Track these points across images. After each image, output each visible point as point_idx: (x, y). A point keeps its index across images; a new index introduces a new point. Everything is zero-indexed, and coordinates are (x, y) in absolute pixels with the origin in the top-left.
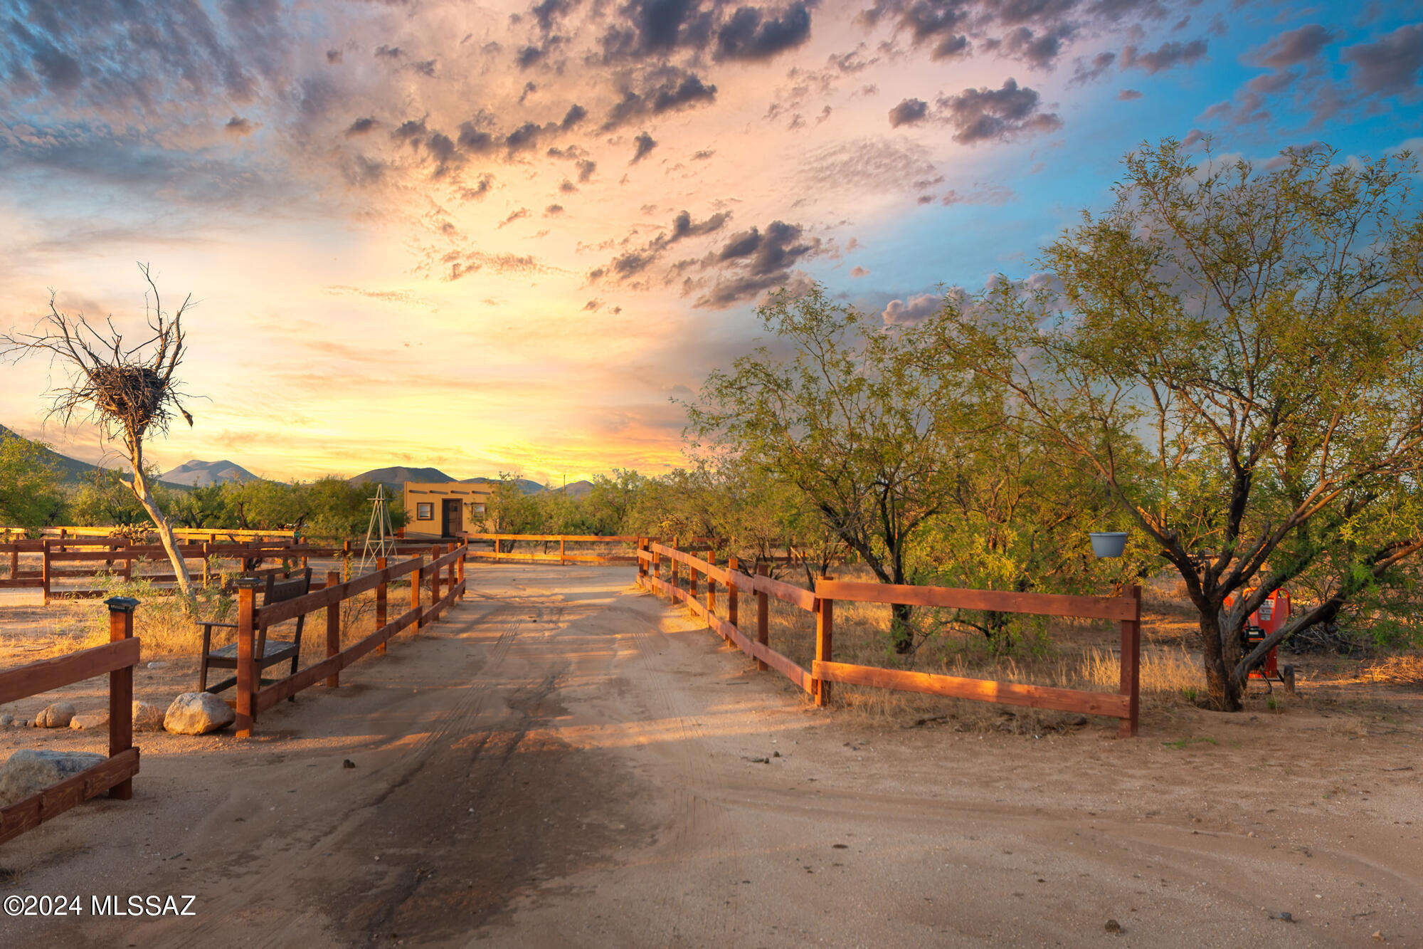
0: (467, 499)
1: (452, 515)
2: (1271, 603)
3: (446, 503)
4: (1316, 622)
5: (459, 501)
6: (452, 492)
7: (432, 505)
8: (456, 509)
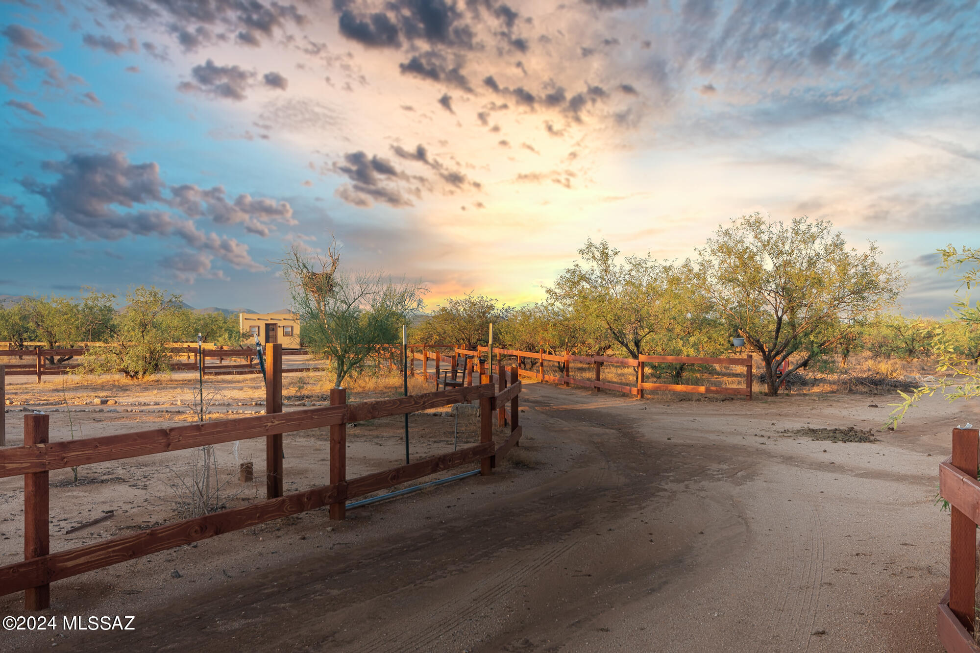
0: (280, 324)
1: (271, 333)
2: (783, 363)
3: (267, 325)
4: (801, 367)
5: (276, 324)
6: (271, 319)
7: (259, 327)
8: (273, 330)
